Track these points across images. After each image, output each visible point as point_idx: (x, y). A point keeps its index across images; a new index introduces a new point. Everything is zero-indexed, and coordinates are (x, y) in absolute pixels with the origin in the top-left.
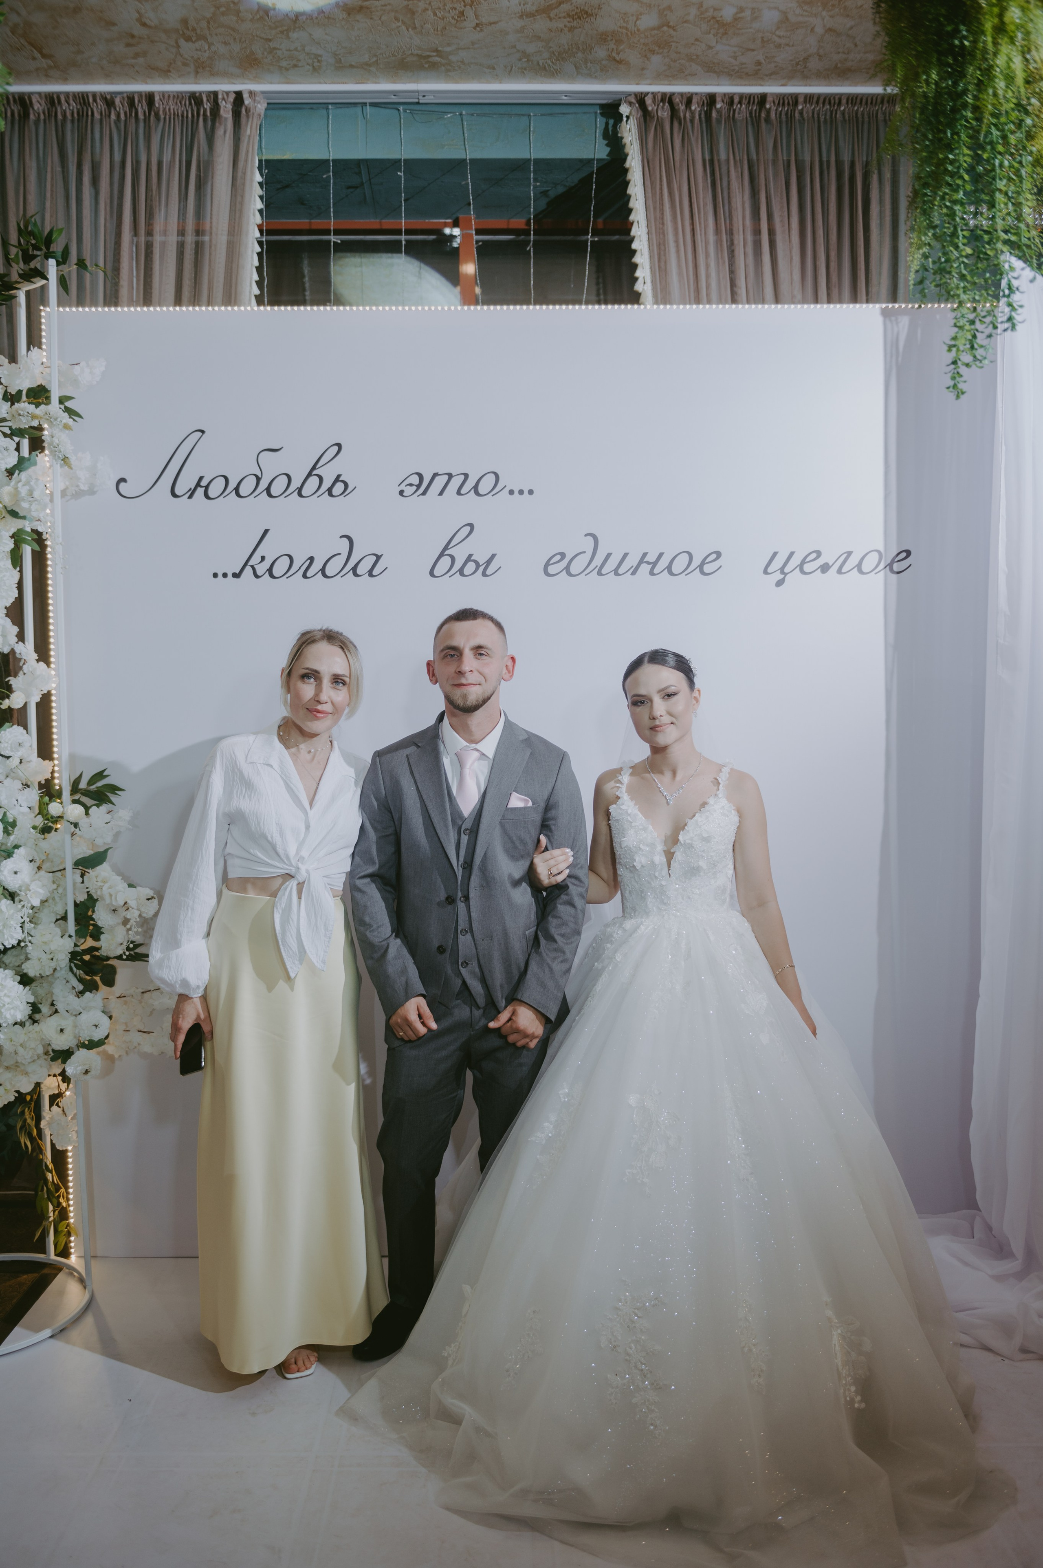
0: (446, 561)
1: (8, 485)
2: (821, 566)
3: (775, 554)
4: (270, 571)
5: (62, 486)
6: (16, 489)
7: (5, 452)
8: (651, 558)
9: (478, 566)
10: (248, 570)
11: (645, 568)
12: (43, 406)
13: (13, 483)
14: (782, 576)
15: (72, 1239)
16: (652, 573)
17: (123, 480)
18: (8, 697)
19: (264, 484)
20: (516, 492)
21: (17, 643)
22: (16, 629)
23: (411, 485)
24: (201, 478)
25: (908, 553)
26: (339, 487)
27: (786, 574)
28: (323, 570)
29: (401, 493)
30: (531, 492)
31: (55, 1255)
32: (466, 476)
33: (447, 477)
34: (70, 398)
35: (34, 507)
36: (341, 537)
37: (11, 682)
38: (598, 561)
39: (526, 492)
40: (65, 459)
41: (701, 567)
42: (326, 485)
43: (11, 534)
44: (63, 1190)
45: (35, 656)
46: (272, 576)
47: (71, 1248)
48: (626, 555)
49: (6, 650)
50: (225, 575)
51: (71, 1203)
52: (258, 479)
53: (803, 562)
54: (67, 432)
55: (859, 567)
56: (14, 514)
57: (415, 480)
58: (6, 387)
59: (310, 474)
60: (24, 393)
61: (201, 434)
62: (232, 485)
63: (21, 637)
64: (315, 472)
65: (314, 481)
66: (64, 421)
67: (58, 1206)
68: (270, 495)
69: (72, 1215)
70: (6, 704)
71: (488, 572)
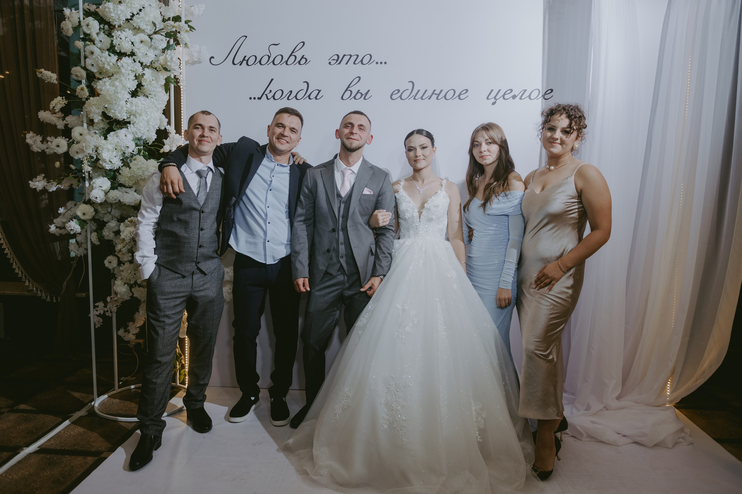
0: (348, 93)
1: (163, 56)
2: (512, 96)
3: (492, 91)
4: (274, 97)
5: (187, 59)
6: (166, 57)
7: (161, 41)
8: (437, 92)
9: (362, 95)
10: (264, 96)
11: (435, 96)
12: (177, 23)
13: (164, 55)
14: (495, 100)
15: (187, 377)
16: (437, 99)
17: (213, 57)
18: (162, 147)
19: (271, 59)
20: (379, 63)
21: (167, 125)
22: (167, 120)
23: (334, 60)
24: (245, 57)
25: (552, 90)
26: (303, 61)
27: (497, 100)
28: (296, 97)
29: (330, 63)
30: (385, 63)
31: (179, 384)
32: (358, 56)
33: (349, 56)
34: (190, 21)
35: (173, 64)
36: (304, 82)
37: (164, 142)
38: (414, 93)
39: (383, 63)
40: (186, 44)
41: (459, 96)
42: (298, 60)
43: (165, 78)
44: (183, 357)
45: (175, 131)
46: (274, 99)
47: (186, 381)
48: (426, 91)
49: (163, 128)
50: (255, 98)
51: (187, 362)
52: (269, 57)
53: (504, 94)
54: (187, 33)
55: (529, 96)
56: (166, 69)
57: (336, 58)
58: (164, 16)
59: (291, 55)
60: (171, 19)
61: (245, 37)
62: (258, 60)
63: (169, 123)
64: (293, 54)
65: (292, 58)
66: (186, 29)
67: (181, 363)
68: (274, 64)
69: (187, 367)
70: (162, 151)
71: (366, 98)
